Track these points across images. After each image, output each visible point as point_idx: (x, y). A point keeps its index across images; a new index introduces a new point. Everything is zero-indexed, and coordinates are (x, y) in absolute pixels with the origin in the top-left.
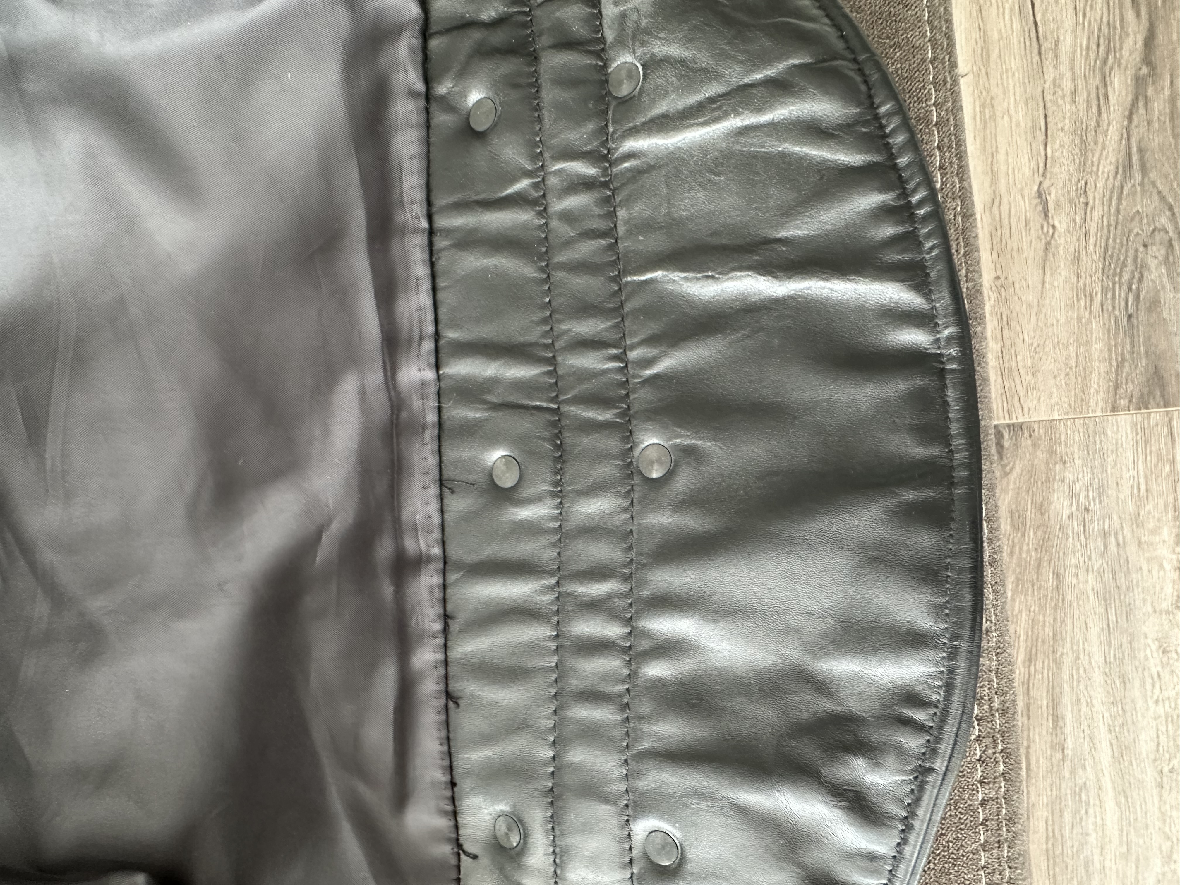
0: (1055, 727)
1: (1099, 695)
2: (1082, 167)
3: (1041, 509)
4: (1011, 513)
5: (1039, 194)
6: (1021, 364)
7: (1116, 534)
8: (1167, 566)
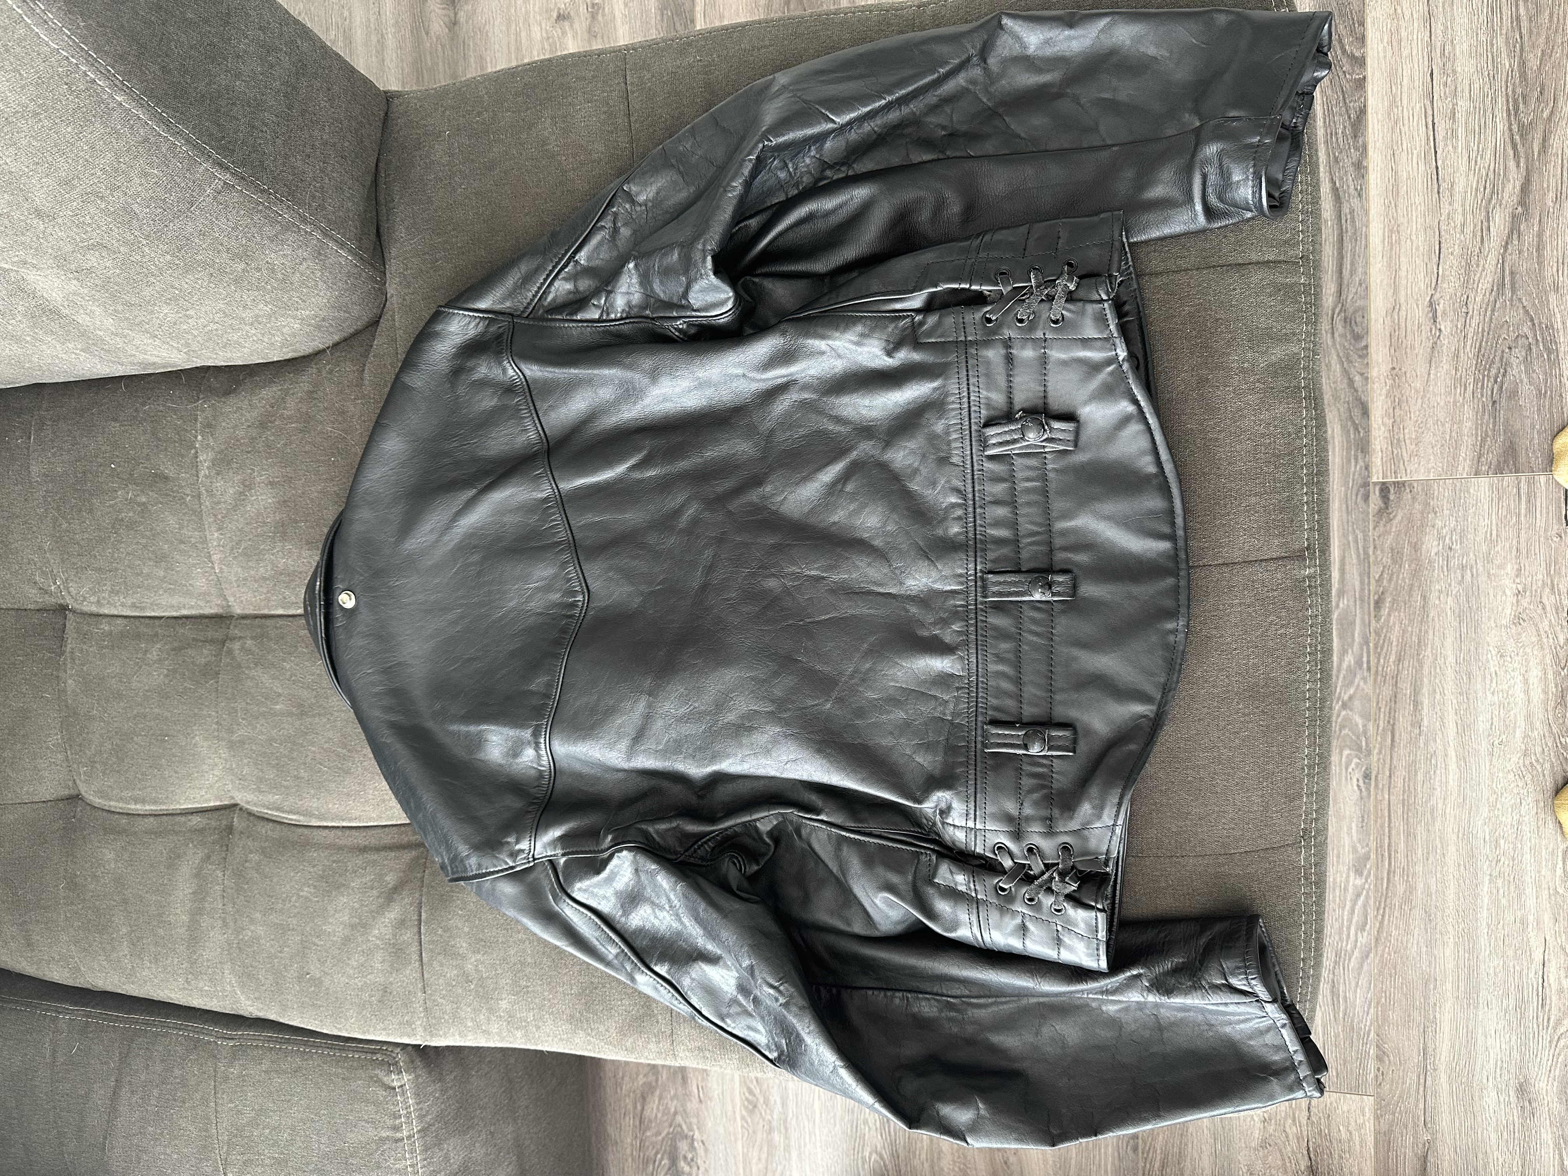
0: (1415, 710)
1: (1450, 687)
2: (1465, 284)
3: (1416, 547)
4: (1392, 550)
5: (1431, 304)
6: (1407, 436)
7: (1472, 567)
8: (1508, 592)
